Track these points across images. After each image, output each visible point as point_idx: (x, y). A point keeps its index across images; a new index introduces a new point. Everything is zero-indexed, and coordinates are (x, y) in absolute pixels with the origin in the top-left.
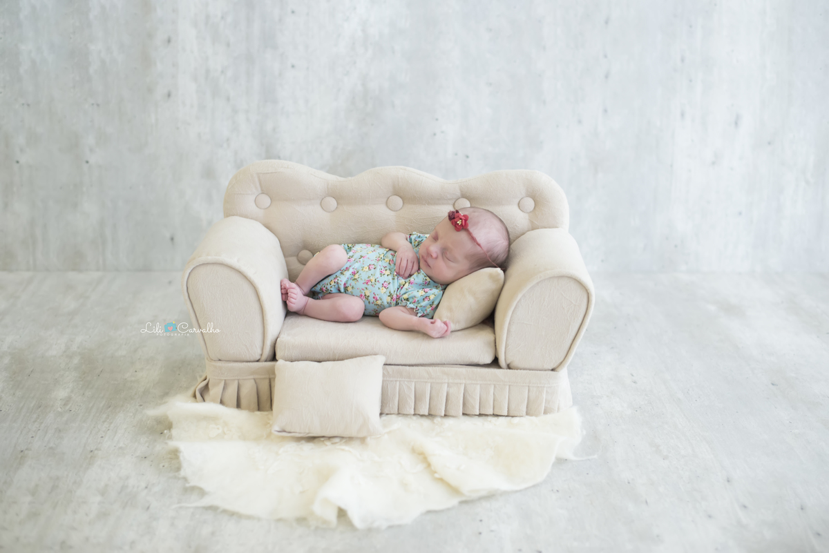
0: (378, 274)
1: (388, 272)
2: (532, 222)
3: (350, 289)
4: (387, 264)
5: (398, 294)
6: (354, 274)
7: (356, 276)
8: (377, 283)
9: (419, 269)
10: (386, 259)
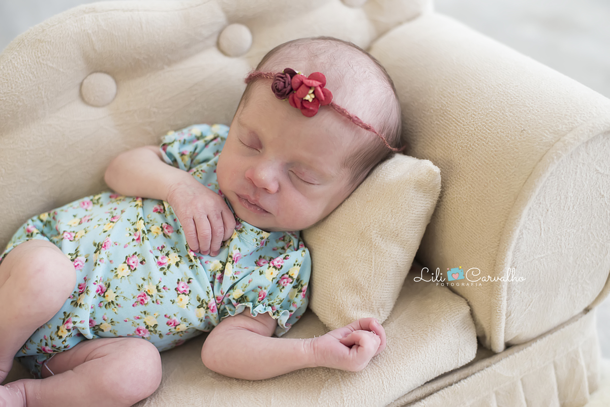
0: (157, 274)
1: (174, 257)
2: (374, 22)
3: (107, 327)
4: (161, 241)
5: (218, 294)
6: (102, 292)
7: (110, 295)
8: (163, 293)
9: (238, 221)
10: (153, 229)
